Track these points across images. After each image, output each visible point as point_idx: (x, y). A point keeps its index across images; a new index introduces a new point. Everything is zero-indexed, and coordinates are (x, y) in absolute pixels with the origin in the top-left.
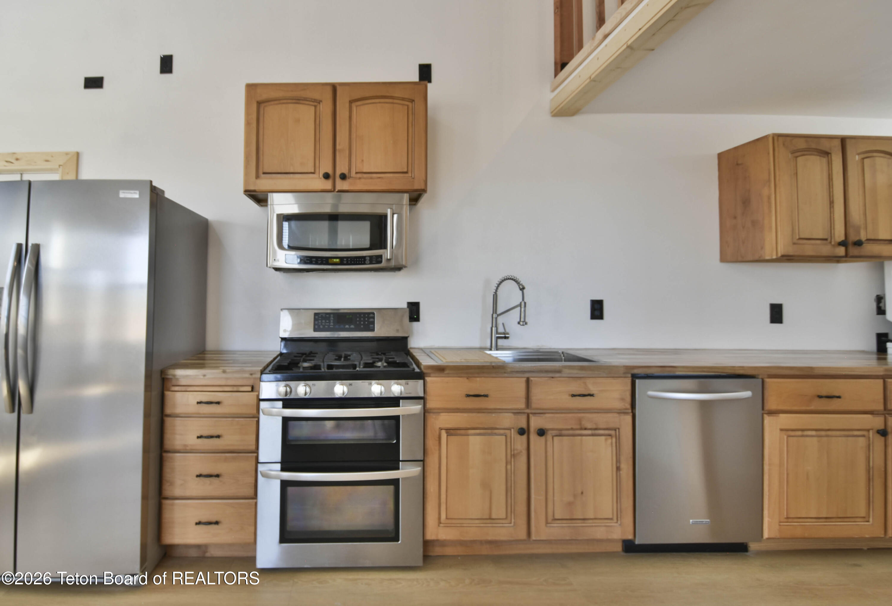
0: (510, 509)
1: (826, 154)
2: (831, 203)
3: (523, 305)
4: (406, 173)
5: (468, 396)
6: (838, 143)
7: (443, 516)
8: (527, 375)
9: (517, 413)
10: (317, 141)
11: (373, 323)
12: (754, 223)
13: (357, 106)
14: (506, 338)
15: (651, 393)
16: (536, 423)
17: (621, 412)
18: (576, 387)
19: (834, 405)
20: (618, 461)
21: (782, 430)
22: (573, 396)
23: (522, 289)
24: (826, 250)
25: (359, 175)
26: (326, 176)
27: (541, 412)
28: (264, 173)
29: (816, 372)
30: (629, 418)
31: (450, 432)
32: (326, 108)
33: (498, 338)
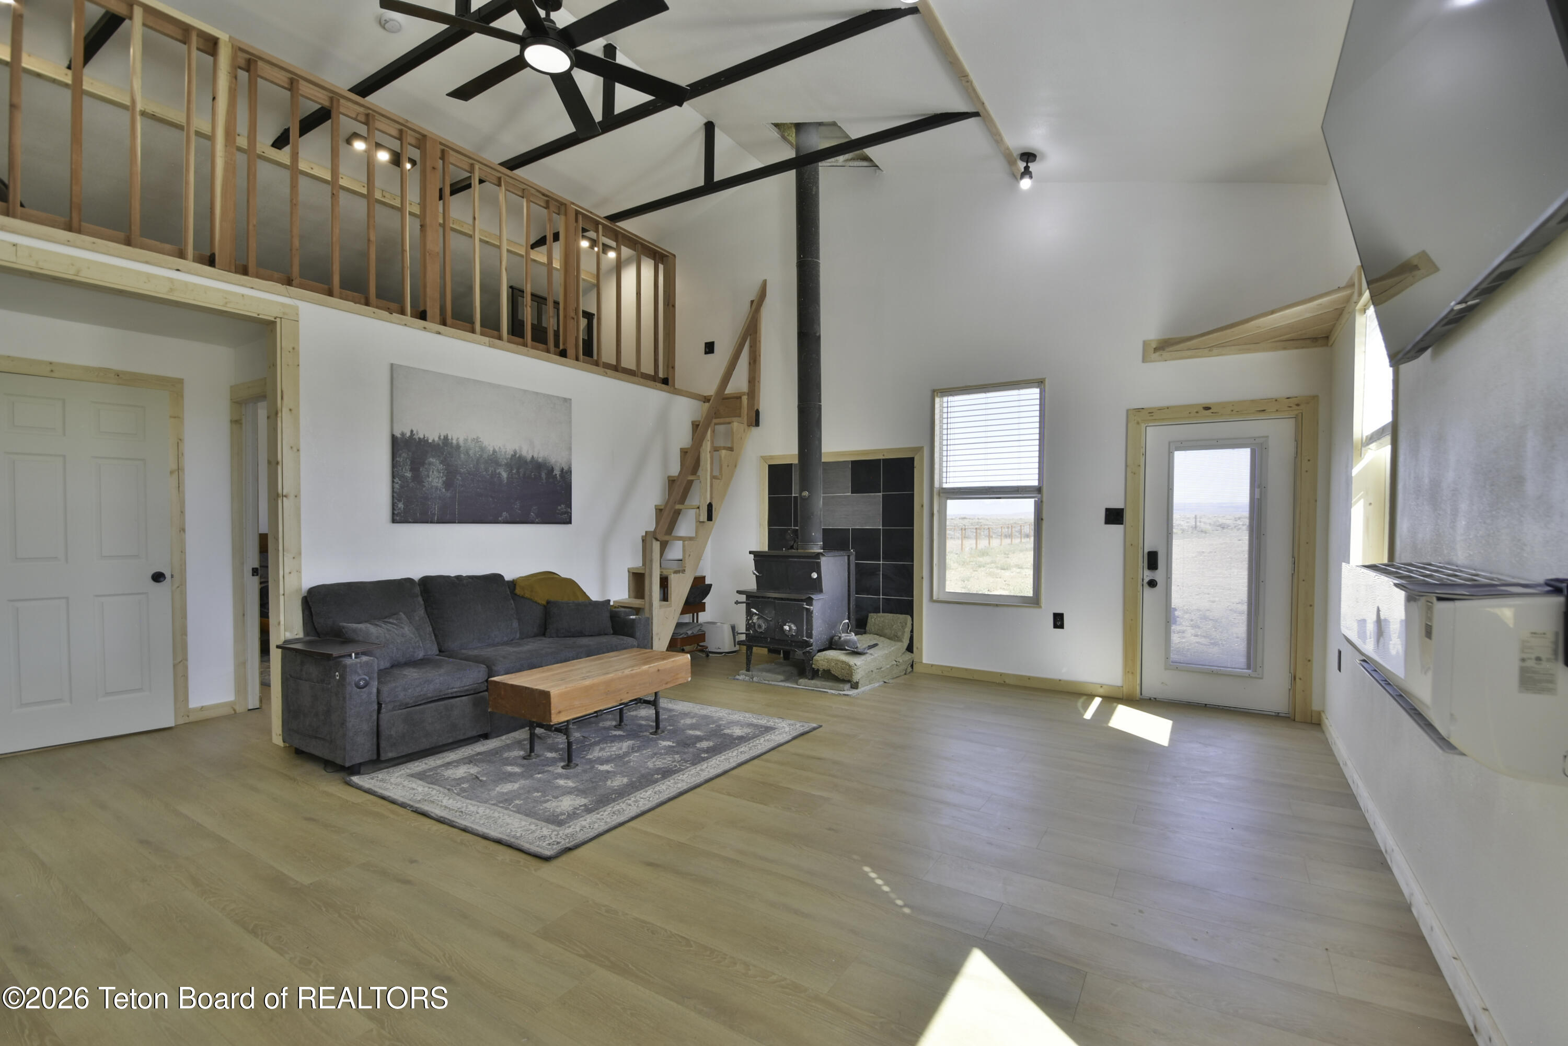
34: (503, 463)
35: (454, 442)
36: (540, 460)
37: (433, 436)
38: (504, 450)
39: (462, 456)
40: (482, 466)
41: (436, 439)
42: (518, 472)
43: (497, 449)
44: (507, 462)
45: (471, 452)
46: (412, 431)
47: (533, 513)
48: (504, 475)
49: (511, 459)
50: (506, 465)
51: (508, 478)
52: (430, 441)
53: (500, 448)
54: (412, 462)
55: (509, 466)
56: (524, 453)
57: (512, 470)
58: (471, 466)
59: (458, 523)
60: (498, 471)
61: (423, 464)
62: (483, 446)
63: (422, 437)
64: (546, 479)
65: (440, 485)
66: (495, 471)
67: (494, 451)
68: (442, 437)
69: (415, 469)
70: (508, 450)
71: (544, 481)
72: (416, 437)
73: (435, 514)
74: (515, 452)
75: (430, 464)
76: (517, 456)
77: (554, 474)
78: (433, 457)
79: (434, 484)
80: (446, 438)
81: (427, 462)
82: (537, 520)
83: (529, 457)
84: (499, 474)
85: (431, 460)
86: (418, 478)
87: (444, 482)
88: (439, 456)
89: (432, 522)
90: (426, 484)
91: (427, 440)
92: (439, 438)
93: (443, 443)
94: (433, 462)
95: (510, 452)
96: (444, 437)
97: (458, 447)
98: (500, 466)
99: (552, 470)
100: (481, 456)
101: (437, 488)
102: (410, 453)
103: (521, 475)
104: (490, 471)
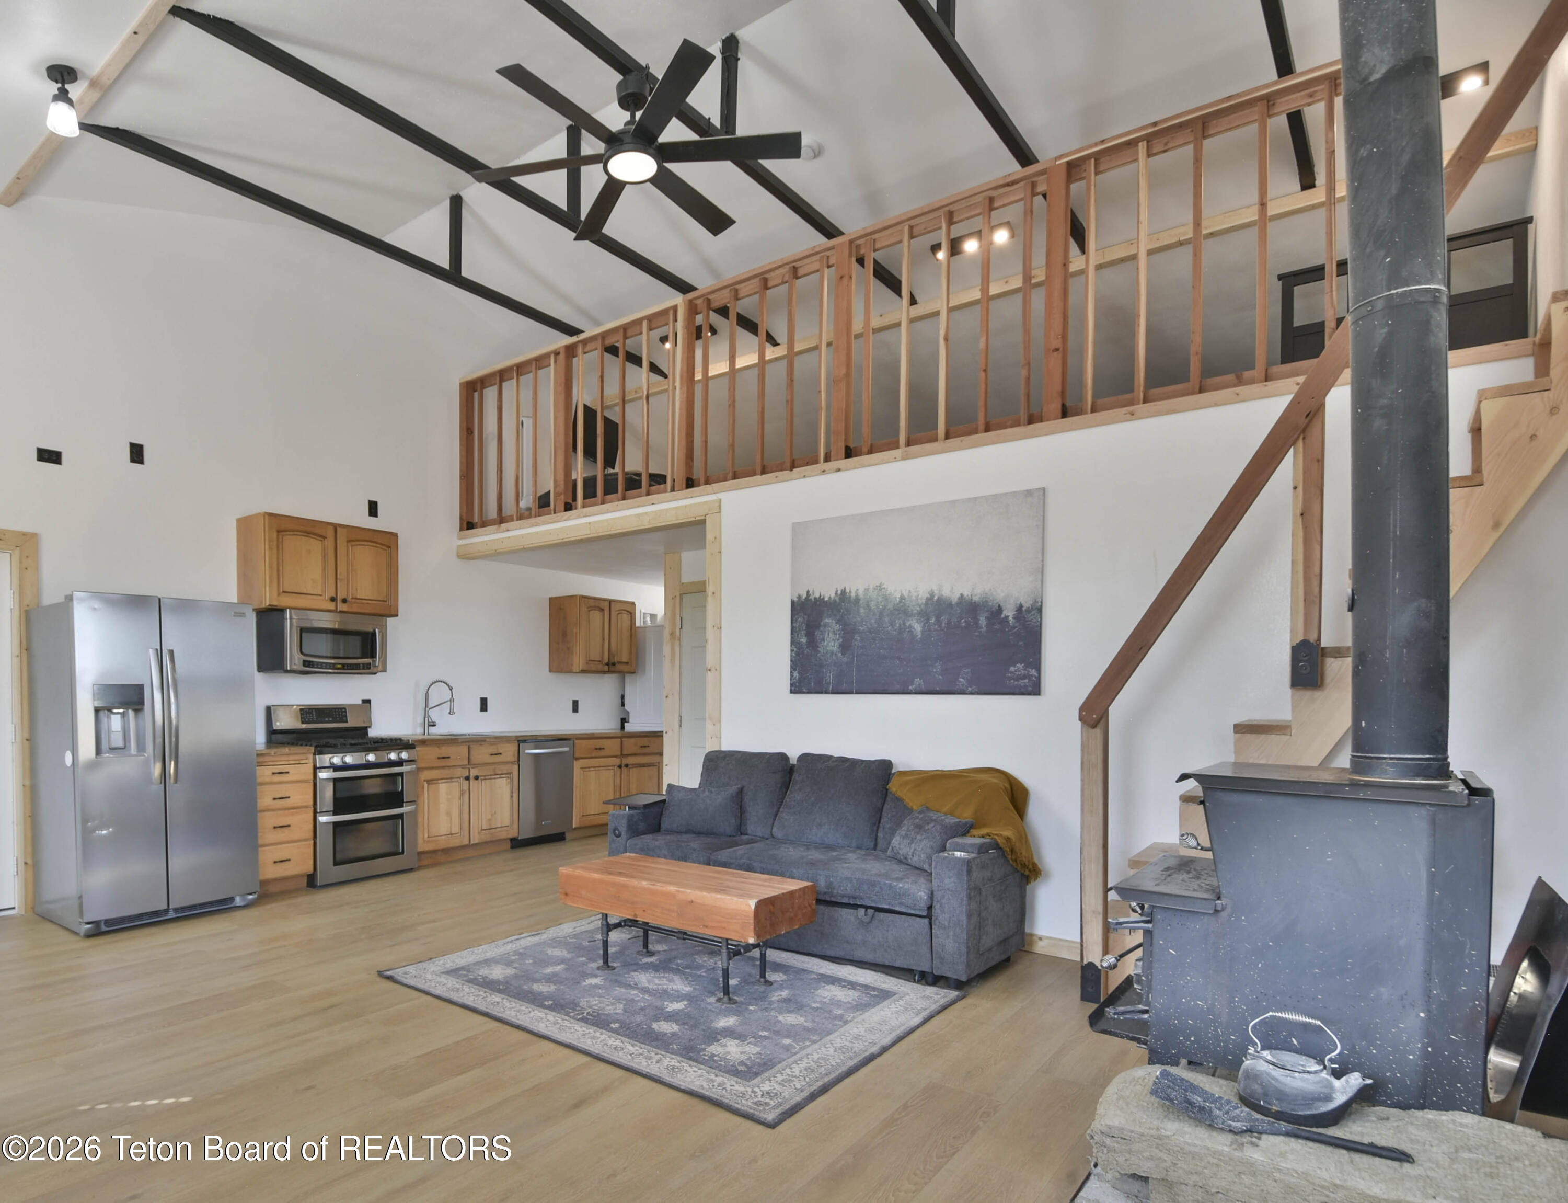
0: (461, 828)
1: (602, 610)
2: (603, 639)
3: (451, 700)
4: (385, 601)
5: (439, 758)
6: (607, 604)
7: (426, 836)
8: (468, 744)
9: (463, 767)
10: (324, 569)
11: (346, 716)
12: (568, 649)
13: (352, 546)
14: (434, 725)
15: (527, 751)
16: (474, 772)
17: (512, 763)
18: (493, 750)
19: (602, 753)
20: (512, 792)
21: (582, 768)
22: (492, 755)
23: (451, 690)
24: (600, 667)
25: (353, 600)
26: (333, 599)
27: (476, 766)
28: (284, 592)
29: (596, 736)
30: (517, 767)
31: (429, 782)
32: (329, 542)
33: (429, 726)
34: (915, 612)
35: (853, 595)
36: (976, 599)
37: (828, 592)
38: (914, 594)
39: (862, 610)
40: (887, 620)
41: (833, 595)
42: (938, 621)
43: (906, 594)
44: (922, 610)
45: (873, 605)
46: (808, 592)
47: (963, 678)
48: (918, 628)
49: (926, 604)
50: (919, 613)
51: (923, 632)
52: (826, 599)
53: (910, 592)
54: (808, 626)
55: (924, 615)
56: (946, 593)
57: (928, 619)
58: (873, 621)
59: (857, 693)
60: (908, 624)
61: (818, 626)
62: (888, 593)
63: (817, 595)
64: (987, 625)
65: (835, 649)
66: (904, 624)
67: (902, 598)
68: (839, 592)
69: (810, 635)
70: (921, 593)
71: (984, 629)
72: (812, 597)
73: (829, 684)
74: (932, 594)
75: (825, 626)
76: (936, 598)
77: (1003, 616)
78: (829, 617)
79: (830, 648)
80: (844, 592)
81: (822, 624)
82: (970, 689)
83: (955, 598)
84: (910, 626)
85: (827, 620)
86: (813, 643)
87: (841, 646)
88: (835, 615)
89: (826, 693)
90: (821, 650)
91: (823, 598)
92: (836, 594)
93: (840, 599)
94: (829, 623)
95: (923, 594)
96: (842, 591)
97: (857, 600)
98: (910, 616)
99: (1000, 610)
100: (885, 607)
101: (832, 653)
102: (806, 617)
103: (943, 625)
104: (898, 625)
